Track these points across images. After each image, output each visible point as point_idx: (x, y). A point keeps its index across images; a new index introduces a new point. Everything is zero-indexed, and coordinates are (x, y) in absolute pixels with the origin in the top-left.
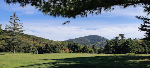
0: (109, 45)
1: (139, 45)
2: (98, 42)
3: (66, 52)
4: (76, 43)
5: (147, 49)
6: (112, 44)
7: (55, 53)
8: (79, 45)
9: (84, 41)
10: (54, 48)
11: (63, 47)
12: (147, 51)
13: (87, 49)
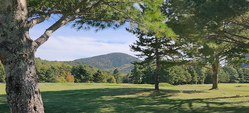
0: (138, 69)
1: (184, 70)
2: (126, 65)
3: (68, 81)
4: (83, 66)
5: (196, 76)
6: (142, 68)
7: (48, 82)
8: (88, 69)
9: (103, 63)
10: (47, 73)
11: (64, 72)
12: (196, 80)
13: (102, 76)
